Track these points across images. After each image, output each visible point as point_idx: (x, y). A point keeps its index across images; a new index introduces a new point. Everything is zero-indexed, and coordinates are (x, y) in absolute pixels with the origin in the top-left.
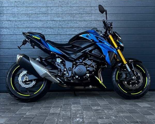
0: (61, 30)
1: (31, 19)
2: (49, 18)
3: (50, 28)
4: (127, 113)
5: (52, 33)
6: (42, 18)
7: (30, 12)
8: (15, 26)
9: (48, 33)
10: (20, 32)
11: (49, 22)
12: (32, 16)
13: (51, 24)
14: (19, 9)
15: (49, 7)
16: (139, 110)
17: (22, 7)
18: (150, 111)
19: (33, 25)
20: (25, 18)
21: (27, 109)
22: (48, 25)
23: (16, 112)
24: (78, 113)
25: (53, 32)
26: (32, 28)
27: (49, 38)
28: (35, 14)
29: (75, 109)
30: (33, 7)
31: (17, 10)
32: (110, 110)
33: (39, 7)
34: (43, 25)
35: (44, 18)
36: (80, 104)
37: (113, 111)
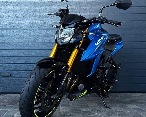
0: (50, 30)
1: (19, 19)
2: (37, 18)
3: (39, 28)
4: (117, 115)
5: (40, 34)
6: (31, 18)
7: (18, 12)
8: (2, 27)
9: (36, 33)
10: (7, 33)
11: (37, 23)
12: (20, 17)
13: (39, 25)
14: (6, 9)
15: (37, 7)
16: (128, 112)
17: (10, 7)
18: (139, 113)
19: (21, 25)
20: (13, 18)
21: (15, 111)
22: (37, 26)
23: (4, 114)
24: (67, 115)
25: (41, 32)
26: (20, 29)
27: (37, 38)
28: (23, 15)
29: (63, 111)
30: (21, 7)
31: (5, 11)
32: (99, 112)
33: (27, 7)
34: (31, 26)
35: (32, 19)
36: (69, 106)
37: (103, 113)
